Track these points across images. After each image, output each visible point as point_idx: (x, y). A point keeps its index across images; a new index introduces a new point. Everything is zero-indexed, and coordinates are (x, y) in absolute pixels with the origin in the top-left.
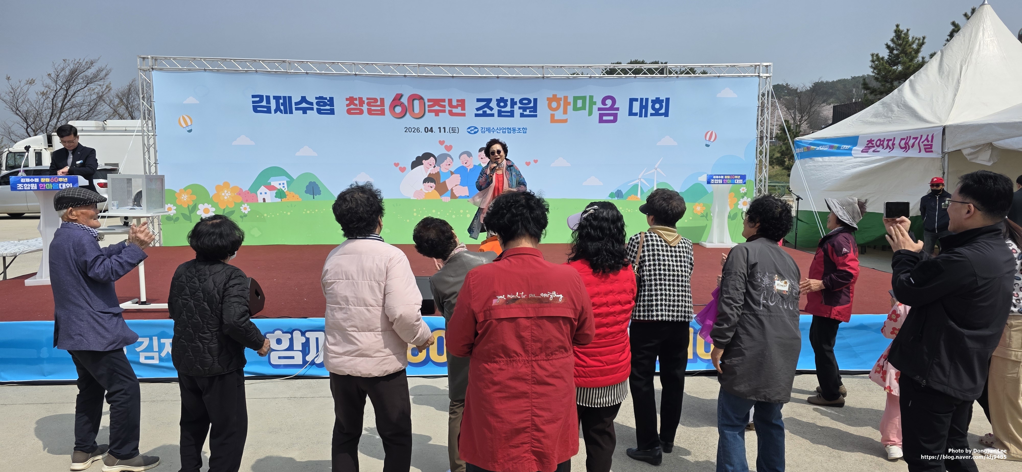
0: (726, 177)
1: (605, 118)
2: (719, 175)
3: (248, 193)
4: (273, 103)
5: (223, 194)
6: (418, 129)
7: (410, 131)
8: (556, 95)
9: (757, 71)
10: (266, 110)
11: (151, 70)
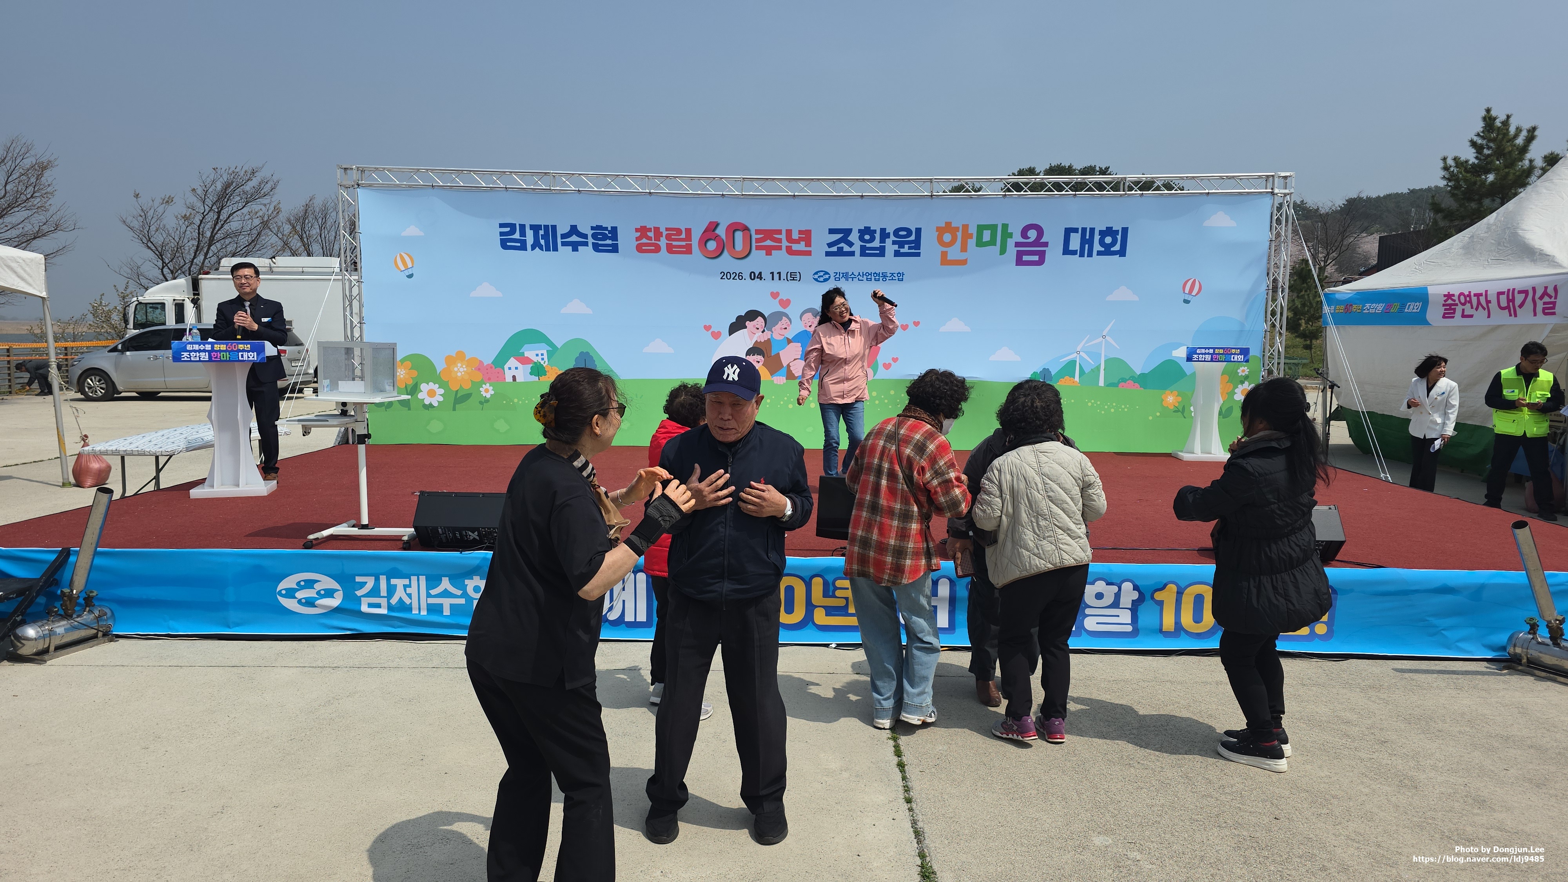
0: (1217, 351)
1: (1025, 258)
2: (1205, 348)
3: (491, 367)
4: (530, 235)
5: (456, 369)
6: (740, 274)
7: (729, 278)
8: (950, 223)
9: (1270, 185)
10: (519, 245)
11: (356, 186)
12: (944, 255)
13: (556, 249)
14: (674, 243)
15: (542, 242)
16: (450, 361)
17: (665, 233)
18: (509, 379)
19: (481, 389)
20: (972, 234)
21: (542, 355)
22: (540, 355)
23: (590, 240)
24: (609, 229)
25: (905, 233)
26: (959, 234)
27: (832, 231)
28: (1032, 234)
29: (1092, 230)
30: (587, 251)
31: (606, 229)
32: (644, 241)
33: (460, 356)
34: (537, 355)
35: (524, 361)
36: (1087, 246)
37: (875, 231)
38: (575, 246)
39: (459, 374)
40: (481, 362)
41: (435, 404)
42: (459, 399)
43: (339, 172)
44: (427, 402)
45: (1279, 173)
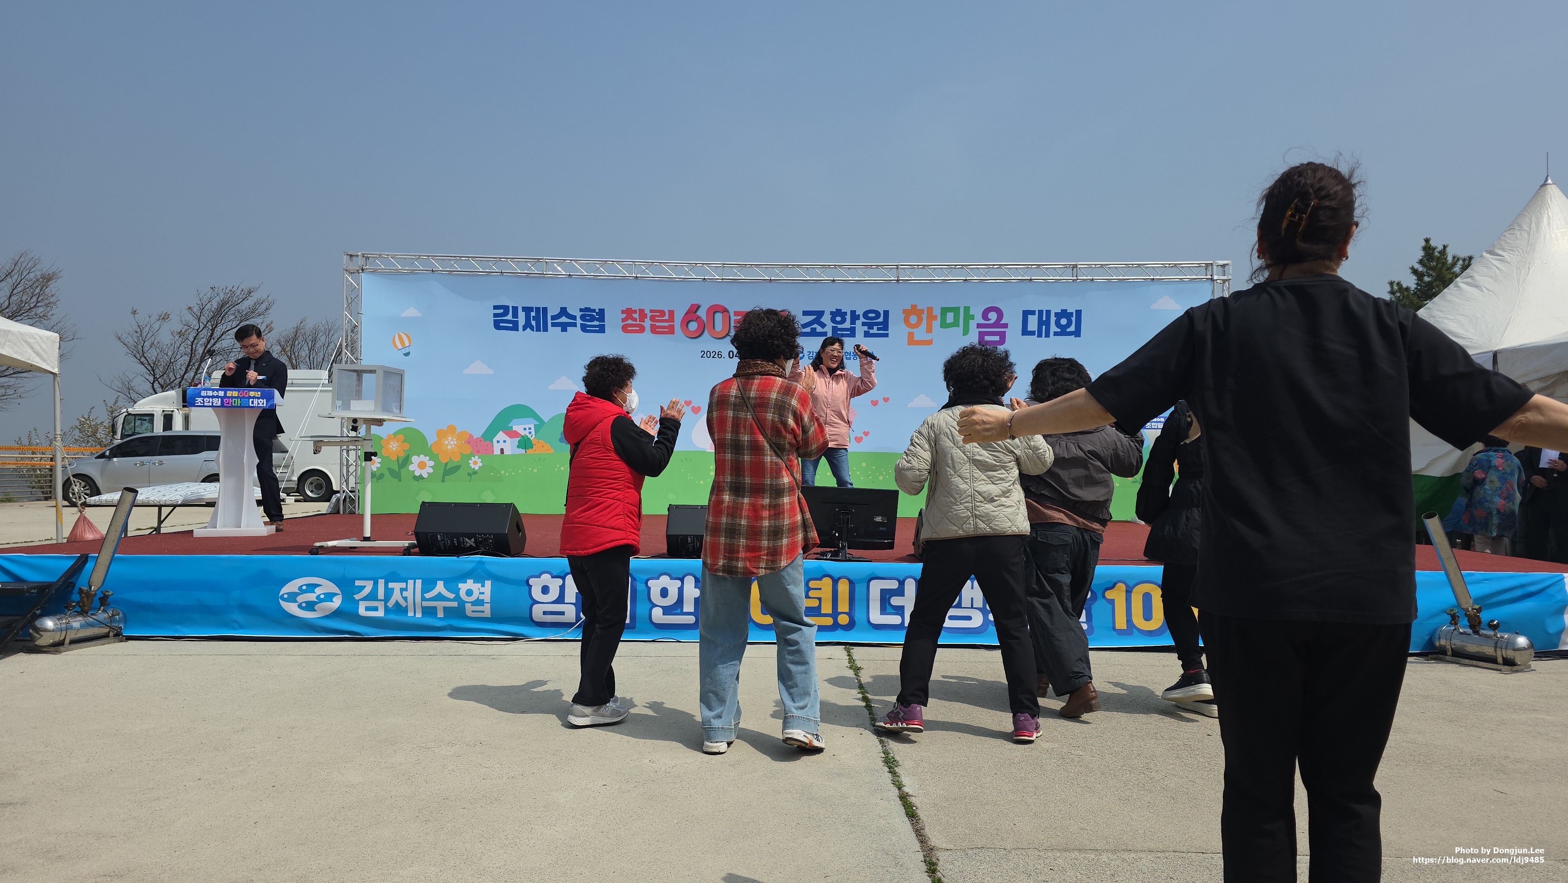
3: (481, 441)
4: (522, 316)
5: (446, 442)
6: (720, 353)
7: (709, 356)
8: (916, 306)
9: (1209, 273)
10: (511, 325)
11: (361, 271)
12: (911, 335)
13: (546, 330)
14: (658, 324)
15: (533, 323)
16: (441, 434)
17: (649, 315)
18: (497, 452)
19: (470, 461)
20: (936, 316)
21: (530, 429)
22: (527, 429)
23: (579, 321)
24: (597, 311)
25: (874, 315)
26: (924, 316)
27: (805, 313)
28: (993, 316)
29: (1048, 312)
30: (575, 332)
31: (594, 311)
32: (630, 322)
33: (451, 429)
34: (525, 429)
35: (512, 434)
36: (1044, 327)
37: (846, 313)
38: (564, 327)
39: (449, 447)
40: (471, 436)
41: (425, 476)
42: (449, 471)
43: (346, 258)
44: (417, 474)
45: (1217, 261)
